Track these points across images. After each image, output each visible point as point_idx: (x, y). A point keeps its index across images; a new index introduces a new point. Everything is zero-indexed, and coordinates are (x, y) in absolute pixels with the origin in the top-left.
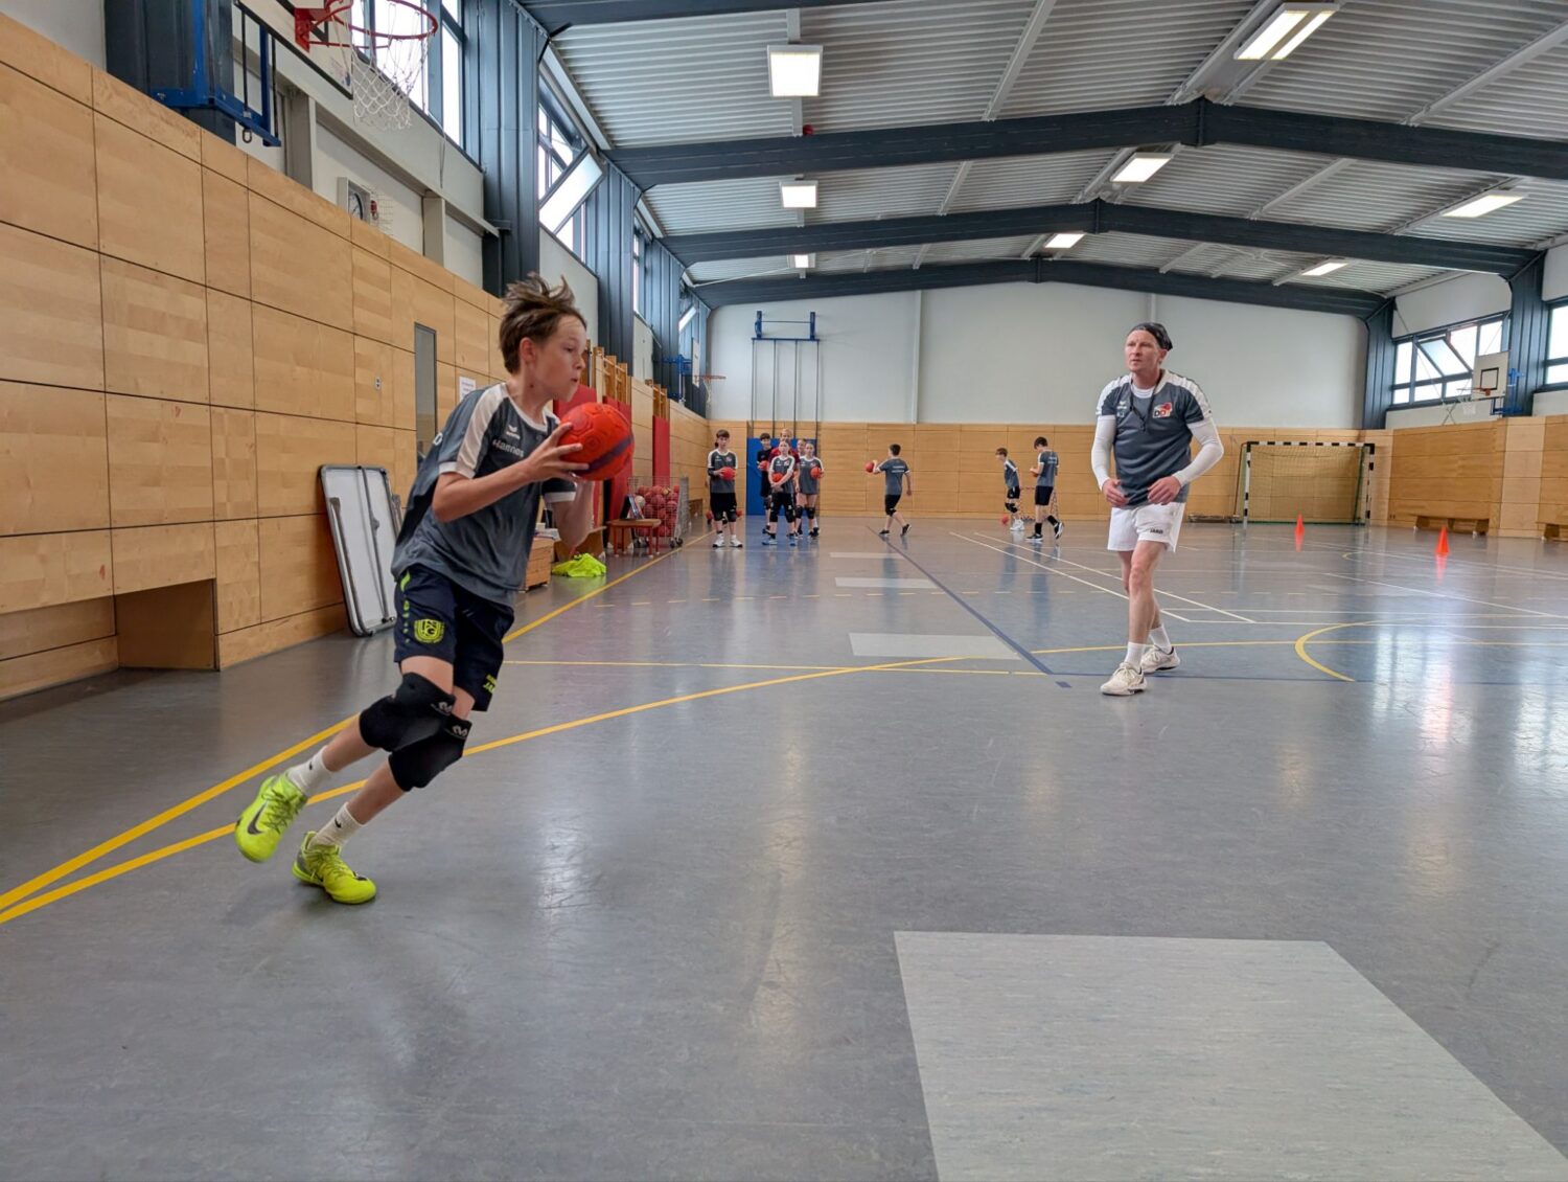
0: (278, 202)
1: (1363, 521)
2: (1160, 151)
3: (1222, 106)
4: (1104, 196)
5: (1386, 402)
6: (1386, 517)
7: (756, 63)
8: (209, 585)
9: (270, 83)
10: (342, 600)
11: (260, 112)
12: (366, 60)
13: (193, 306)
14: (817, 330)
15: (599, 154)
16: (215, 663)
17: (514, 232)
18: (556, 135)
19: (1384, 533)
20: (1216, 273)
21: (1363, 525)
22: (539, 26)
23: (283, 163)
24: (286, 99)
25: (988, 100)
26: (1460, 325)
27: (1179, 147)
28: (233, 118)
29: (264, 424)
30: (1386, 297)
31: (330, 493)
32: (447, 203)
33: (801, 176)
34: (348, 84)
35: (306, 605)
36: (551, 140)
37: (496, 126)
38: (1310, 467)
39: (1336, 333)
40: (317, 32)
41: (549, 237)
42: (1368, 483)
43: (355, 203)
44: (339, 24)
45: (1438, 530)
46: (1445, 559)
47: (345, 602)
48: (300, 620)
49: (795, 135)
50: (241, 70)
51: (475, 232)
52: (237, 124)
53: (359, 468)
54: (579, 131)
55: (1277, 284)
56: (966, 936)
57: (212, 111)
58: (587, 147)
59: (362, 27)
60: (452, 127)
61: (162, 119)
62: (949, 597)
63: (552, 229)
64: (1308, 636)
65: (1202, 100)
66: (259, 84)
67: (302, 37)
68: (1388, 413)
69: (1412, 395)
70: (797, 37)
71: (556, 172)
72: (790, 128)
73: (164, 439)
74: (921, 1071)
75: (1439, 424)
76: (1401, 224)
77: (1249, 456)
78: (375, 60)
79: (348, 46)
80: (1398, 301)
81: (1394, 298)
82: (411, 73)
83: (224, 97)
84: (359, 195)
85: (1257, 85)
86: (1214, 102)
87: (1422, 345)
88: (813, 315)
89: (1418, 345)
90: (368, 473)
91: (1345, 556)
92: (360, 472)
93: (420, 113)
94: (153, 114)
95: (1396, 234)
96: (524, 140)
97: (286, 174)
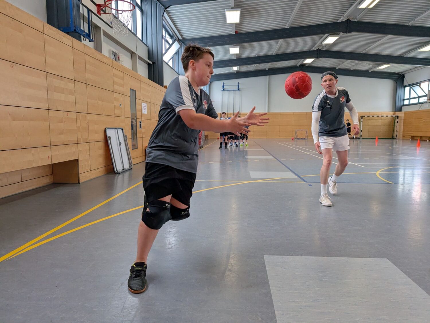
0: (93, 57)
1: (395, 137)
2: (336, 35)
3: (354, 21)
4: (320, 48)
5: (402, 104)
6: (402, 136)
7: (222, 14)
8: (77, 160)
9: (90, 25)
10: (112, 164)
11: (88, 33)
12: (116, 17)
13: (71, 86)
14: (240, 87)
15: (179, 41)
16: (79, 181)
17: (157, 63)
18: (167, 36)
19: (401, 142)
20: (352, 69)
21: (395, 139)
22: (162, 6)
23: (94, 46)
24: (95, 29)
25: (287, 22)
26: (423, 82)
27: (342, 34)
28: (80, 34)
29: (90, 117)
30: (402, 74)
31: (108, 135)
32: (138, 56)
33: (235, 45)
34: (111, 24)
35: (102, 166)
36: (166, 37)
37: (151, 34)
38: (380, 123)
39: (387, 85)
40: (103, 10)
41: (166, 64)
42: (397, 127)
43: (113, 56)
44: (108, 8)
45: (417, 140)
46: (419, 148)
47: (113, 164)
48: (101, 170)
49: (233, 34)
50: (83, 21)
51: (146, 63)
52: (82, 36)
53: (116, 128)
54: (174, 35)
55: (370, 71)
56: (284, 257)
57: (75, 33)
58: (176, 39)
59: (115, 8)
60: (139, 35)
61: (62, 35)
62: (278, 161)
63: (167, 62)
64: (380, 171)
65: (348, 20)
66: (87, 25)
67: (98, 12)
68: (403, 107)
69: (409, 102)
70: (233, 6)
71: (168, 46)
72: (232, 32)
73: (64, 122)
74: (272, 295)
75: (418, 110)
76: (406, 53)
77: (362, 120)
78: (118, 17)
79: (111, 14)
80: (405, 75)
81: (404, 74)
82: (128, 21)
83: (78, 29)
84: (115, 54)
85: (364, 15)
86: (352, 20)
87: (413, 88)
88: (238, 83)
89: (411, 88)
90: (118, 130)
91: (390, 148)
92: (116, 129)
93: (131, 31)
94: (60, 34)
95: (405, 56)
96: (159, 37)
97: (95, 49)
